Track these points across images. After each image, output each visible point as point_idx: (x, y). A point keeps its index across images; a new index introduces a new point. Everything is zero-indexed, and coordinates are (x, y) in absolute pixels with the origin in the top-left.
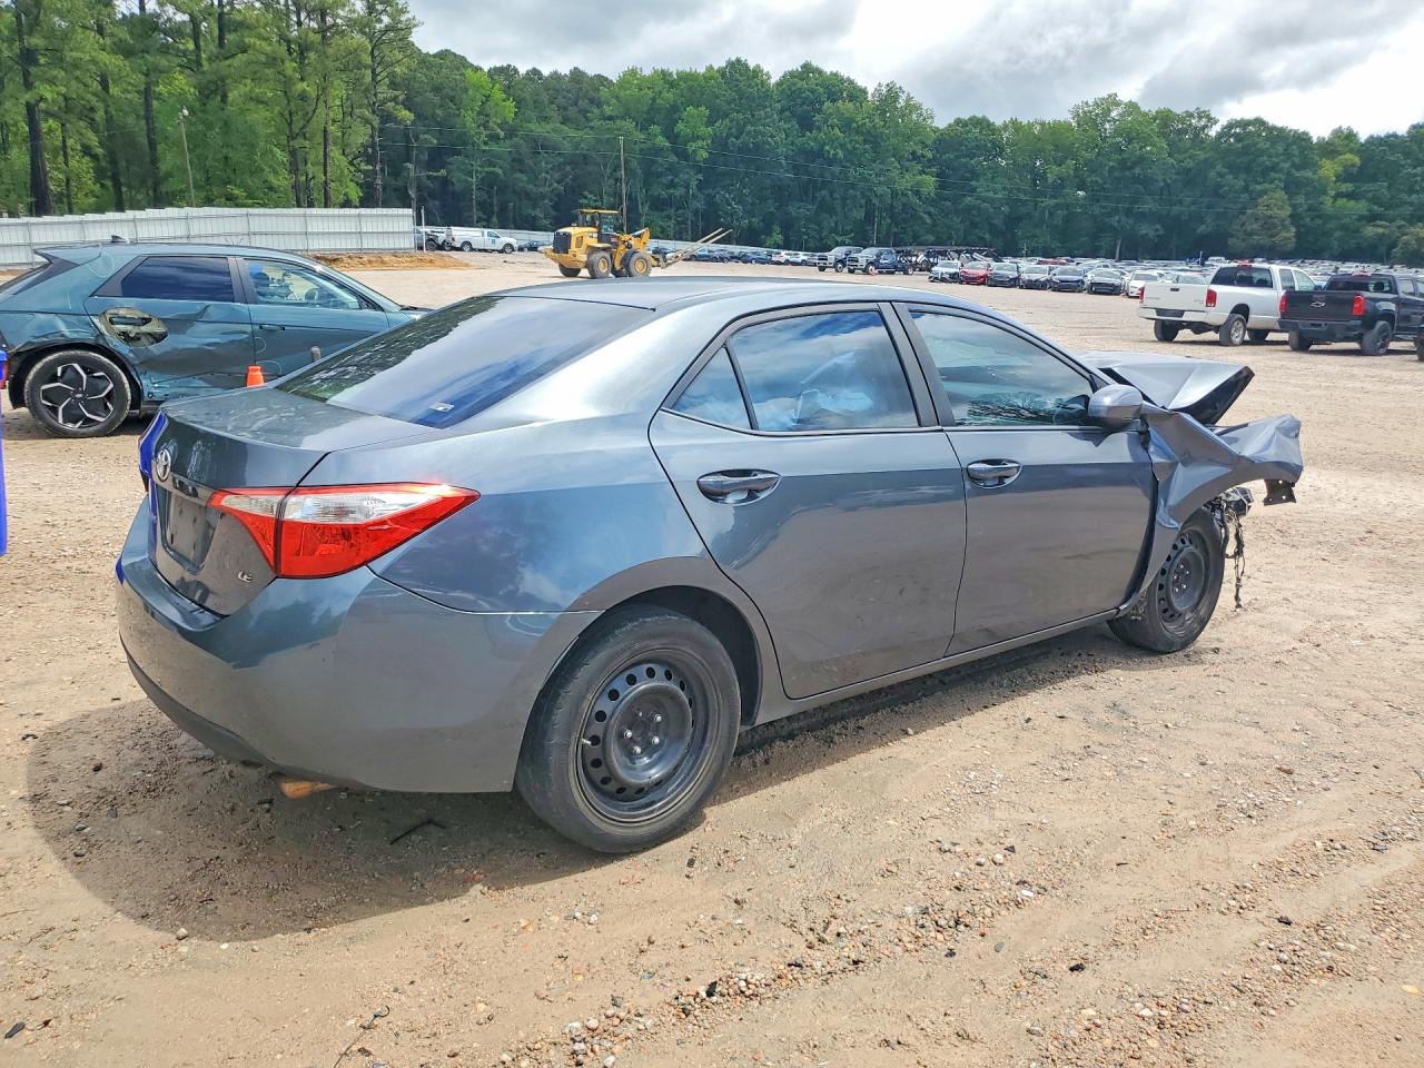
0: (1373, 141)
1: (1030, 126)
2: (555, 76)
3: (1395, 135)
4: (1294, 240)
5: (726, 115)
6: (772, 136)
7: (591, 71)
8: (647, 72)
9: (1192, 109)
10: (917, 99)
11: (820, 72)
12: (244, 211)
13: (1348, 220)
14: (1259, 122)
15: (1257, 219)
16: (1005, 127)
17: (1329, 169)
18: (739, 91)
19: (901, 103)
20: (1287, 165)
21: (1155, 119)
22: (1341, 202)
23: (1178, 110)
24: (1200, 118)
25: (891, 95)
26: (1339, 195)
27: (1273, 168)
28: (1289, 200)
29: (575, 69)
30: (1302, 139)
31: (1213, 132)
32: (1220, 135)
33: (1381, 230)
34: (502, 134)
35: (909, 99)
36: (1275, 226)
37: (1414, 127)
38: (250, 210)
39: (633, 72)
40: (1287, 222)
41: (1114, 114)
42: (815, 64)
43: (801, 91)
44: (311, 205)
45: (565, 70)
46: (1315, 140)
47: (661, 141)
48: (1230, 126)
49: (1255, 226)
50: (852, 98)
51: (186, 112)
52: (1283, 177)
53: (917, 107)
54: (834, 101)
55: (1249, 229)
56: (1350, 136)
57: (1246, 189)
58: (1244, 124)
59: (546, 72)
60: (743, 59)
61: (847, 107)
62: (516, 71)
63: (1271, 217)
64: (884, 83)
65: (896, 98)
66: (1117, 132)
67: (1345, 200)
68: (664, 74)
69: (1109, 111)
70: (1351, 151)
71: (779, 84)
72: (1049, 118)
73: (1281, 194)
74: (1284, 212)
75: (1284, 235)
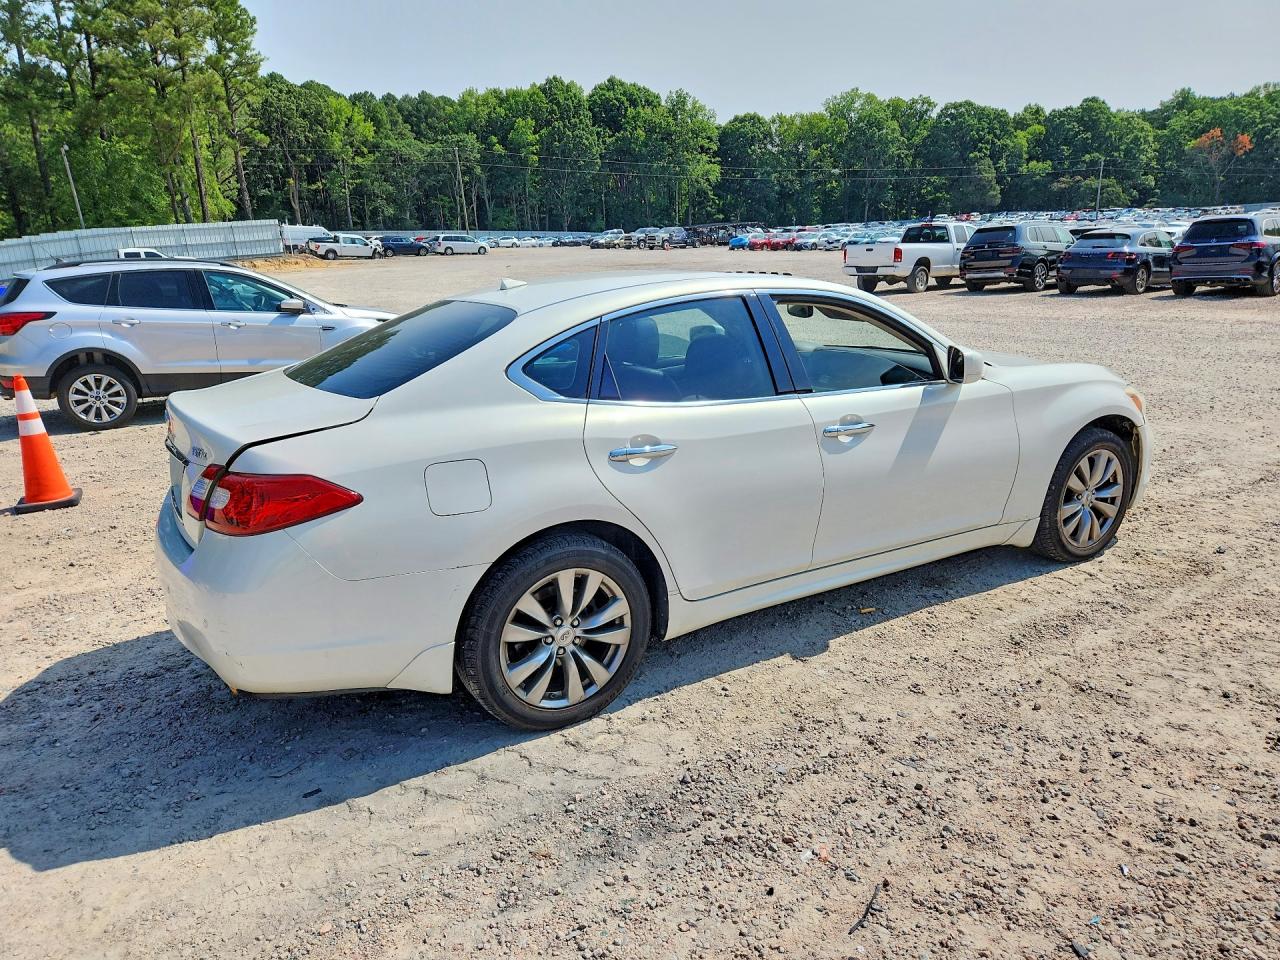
0: (1056, 114)
1: (792, 119)
2: (406, 98)
3: (1071, 109)
4: (999, 196)
5: (548, 123)
6: (587, 139)
7: (436, 94)
8: (481, 92)
9: (916, 97)
10: (701, 102)
11: (622, 84)
12: (128, 229)
13: (1038, 177)
14: (969, 104)
15: (971, 182)
16: (774, 122)
17: (1022, 138)
18: (558, 104)
19: (689, 106)
20: (990, 137)
21: (888, 106)
22: (1033, 163)
23: (907, 98)
24: (923, 103)
25: (680, 102)
26: (1028, 160)
27: (981, 140)
28: (994, 164)
29: (423, 92)
30: (1000, 116)
31: (934, 114)
32: (939, 116)
33: (1063, 186)
34: (365, 150)
35: (695, 103)
36: (984, 186)
37: (1085, 100)
38: (134, 229)
39: (470, 93)
40: (994, 182)
41: (856, 105)
42: (618, 77)
43: (608, 100)
44: (188, 221)
45: (414, 94)
46: (1012, 116)
47: (498, 148)
48: (946, 108)
49: (970, 187)
50: (649, 103)
51: (66, 147)
52: (989, 147)
53: (702, 108)
54: (635, 107)
55: (965, 191)
56: (1038, 111)
57: (961, 158)
58: (956, 106)
59: (399, 97)
60: (558, 77)
61: (646, 112)
62: (372, 95)
63: (980, 179)
64: (674, 91)
65: (684, 103)
66: (860, 119)
67: (1035, 162)
68: (495, 93)
69: (853, 102)
70: (1039, 123)
71: (591, 97)
72: (806, 112)
73: (988, 161)
74: (991, 175)
75: (992, 193)
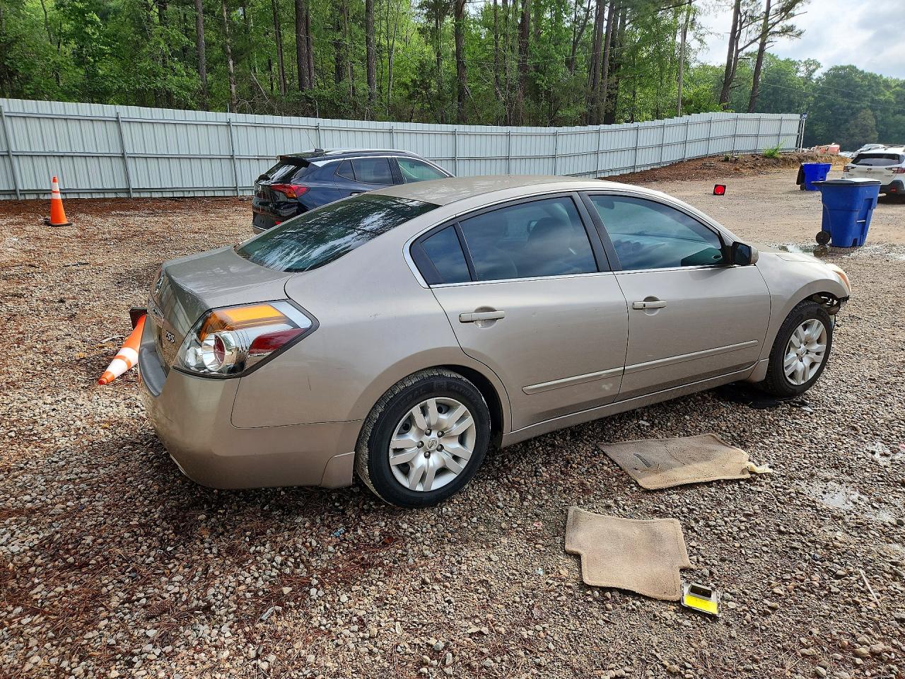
4: (878, 140)
9: (804, 59)
14: (853, 68)
15: (856, 127)
17: (890, 96)
20: (870, 92)
22: (898, 117)
24: (810, 64)
26: (895, 113)
28: (873, 114)
31: (818, 74)
32: (825, 74)
36: (868, 130)
40: (874, 129)
48: (836, 69)
49: (857, 131)
55: (852, 132)
57: (848, 108)
58: (843, 68)
63: (865, 125)
67: (899, 115)
73: (870, 111)
74: (872, 122)
75: (873, 136)
